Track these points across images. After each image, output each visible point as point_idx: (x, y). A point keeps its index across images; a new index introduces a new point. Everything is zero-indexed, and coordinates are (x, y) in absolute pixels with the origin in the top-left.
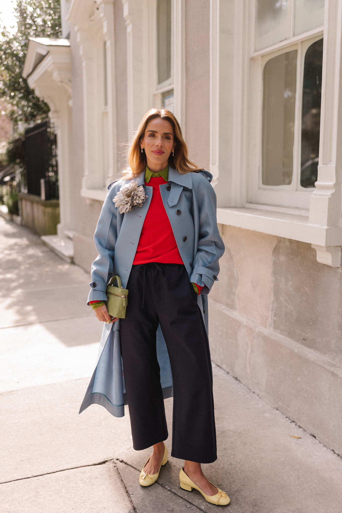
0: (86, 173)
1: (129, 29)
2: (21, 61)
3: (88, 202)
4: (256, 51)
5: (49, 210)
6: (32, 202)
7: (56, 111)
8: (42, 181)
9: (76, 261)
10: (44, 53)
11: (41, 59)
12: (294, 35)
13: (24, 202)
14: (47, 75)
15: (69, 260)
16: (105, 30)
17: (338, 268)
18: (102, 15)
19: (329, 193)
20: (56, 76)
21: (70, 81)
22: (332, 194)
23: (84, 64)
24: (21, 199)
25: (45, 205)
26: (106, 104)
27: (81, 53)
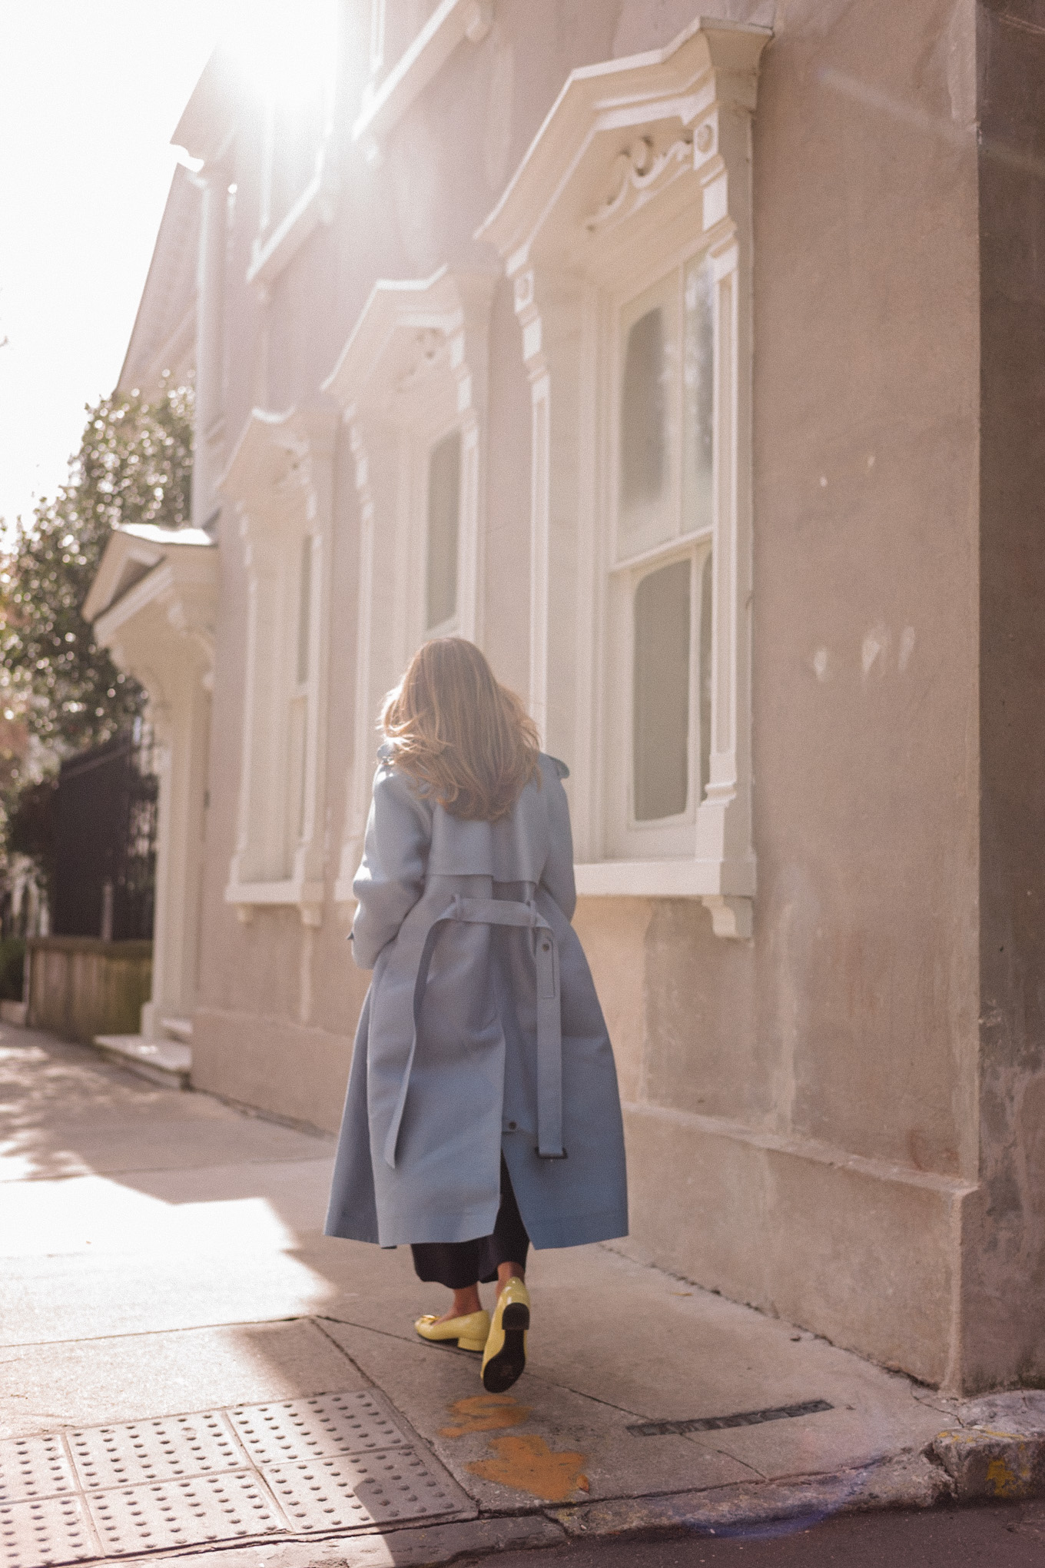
0: (242, 844)
1: (368, 512)
2: (80, 580)
3: (242, 916)
4: (620, 560)
5: (121, 967)
6: (69, 953)
7: (164, 705)
8: (108, 889)
9: (196, 1082)
10: (149, 559)
11: (139, 574)
12: (682, 533)
13: (41, 958)
14: (154, 611)
15: (175, 1082)
16: (311, 511)
17: (748, 940)
18: (305, 481)
19: (725, 801)
20: (176, 614)
21: (211, 628)
22: (732, 802)
23: (253, 587)
24: (34, 952)
25: (110, 955)
26: (302, 677)
27: (248, 560)
